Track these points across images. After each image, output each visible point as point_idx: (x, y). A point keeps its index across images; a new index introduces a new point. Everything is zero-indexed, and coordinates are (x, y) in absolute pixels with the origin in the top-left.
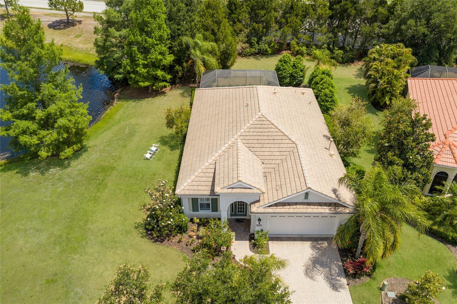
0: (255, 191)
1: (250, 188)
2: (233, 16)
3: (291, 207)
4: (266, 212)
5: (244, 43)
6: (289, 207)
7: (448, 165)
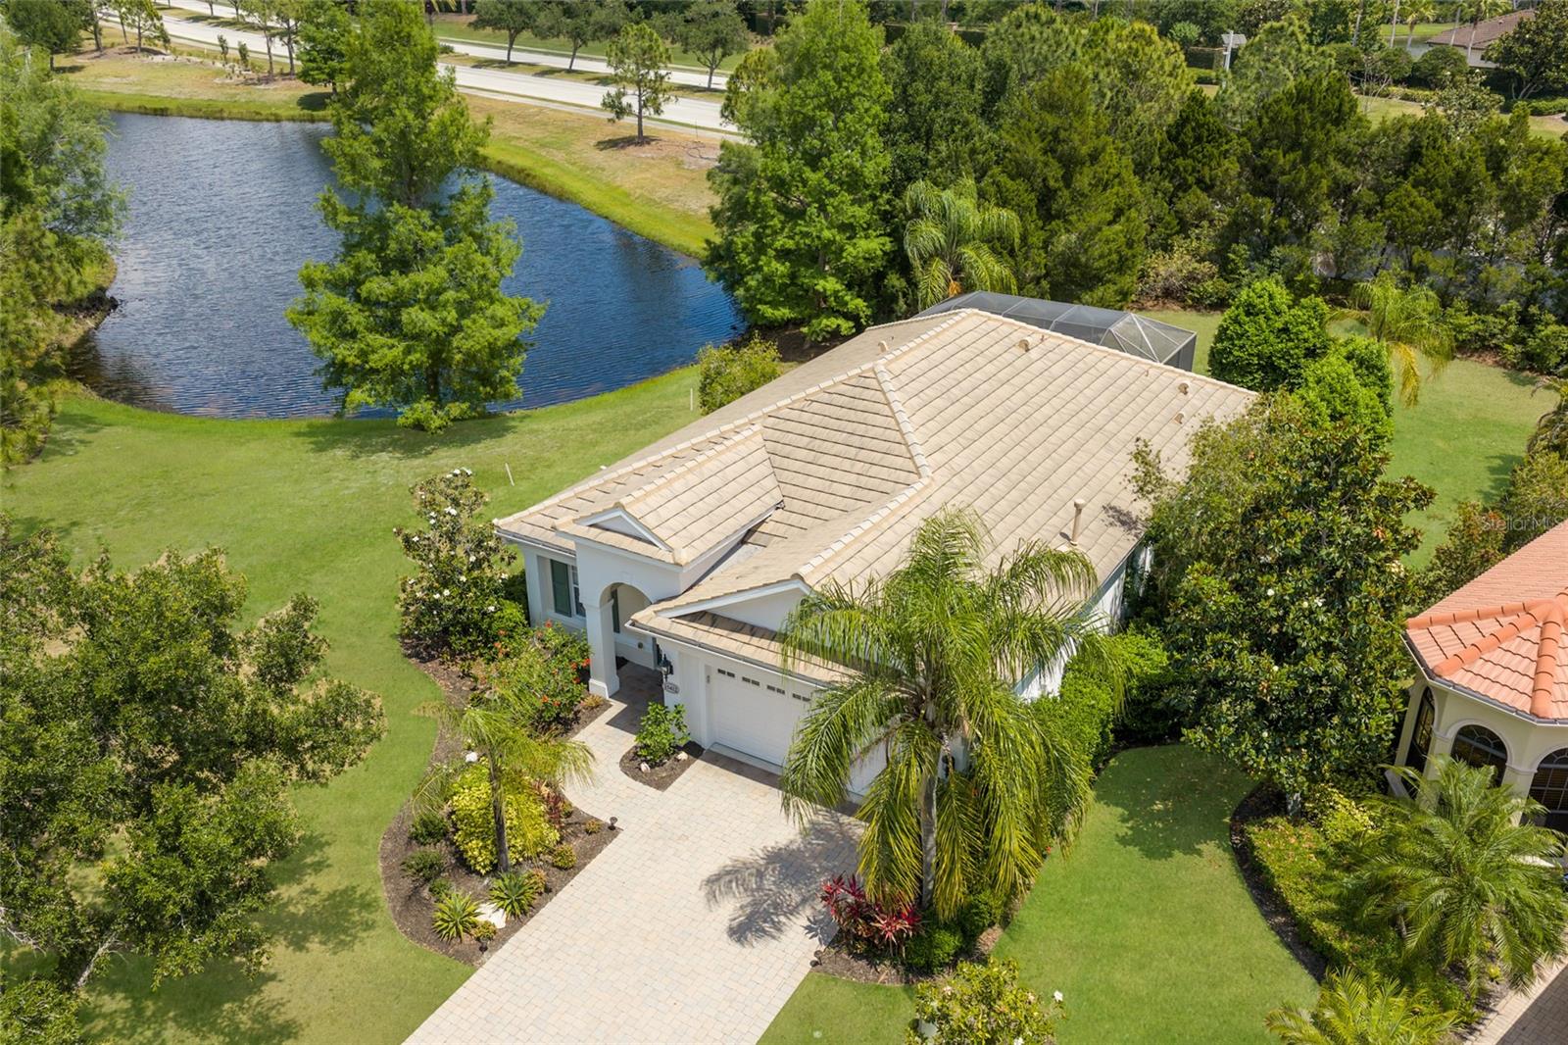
0: (661, 554)
1: (651, 543)
2: (1180, 161)
3: (755, 640)
4: (672, 631)
5: (1200, 261)
6: (746, 638)
7: (1491, 694)
